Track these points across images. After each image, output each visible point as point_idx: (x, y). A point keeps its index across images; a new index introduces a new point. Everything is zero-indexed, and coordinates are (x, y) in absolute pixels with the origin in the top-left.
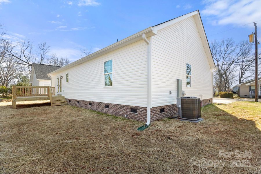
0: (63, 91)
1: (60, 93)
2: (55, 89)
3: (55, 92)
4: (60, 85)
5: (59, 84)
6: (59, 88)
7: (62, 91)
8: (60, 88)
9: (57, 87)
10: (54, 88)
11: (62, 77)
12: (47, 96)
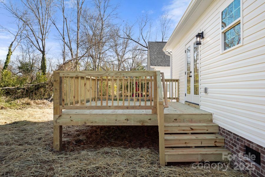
0: (206, 90)
1: (192, 98)
2: (179, 86)
3: (179, 94)
4: (192, 69)
5: (189, 69)
6: (189, 81)
7: (201, 90)
8: (192, 79)
9: (183, 79)
10: (177, 81)
11: (201, 35)
12: (150, 111)
